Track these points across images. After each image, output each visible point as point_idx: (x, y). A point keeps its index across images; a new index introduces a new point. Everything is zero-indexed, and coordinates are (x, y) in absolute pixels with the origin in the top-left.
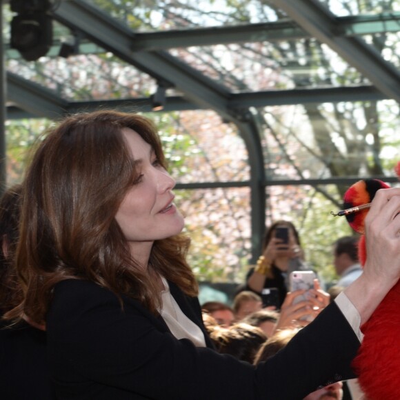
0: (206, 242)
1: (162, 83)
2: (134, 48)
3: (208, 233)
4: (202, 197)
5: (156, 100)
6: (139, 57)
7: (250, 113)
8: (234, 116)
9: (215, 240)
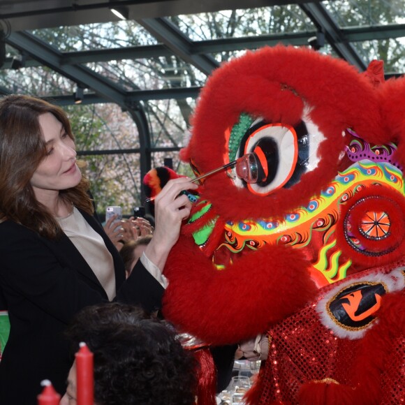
0: (115, 189)
1: (81, 85)
2: (62, 63)
3: (116, 183)
4: (113, 159)
5: (77, 96)
6: (66, 69)
7: (140, 104)
8: (129, 107)
9: (121, 188)
